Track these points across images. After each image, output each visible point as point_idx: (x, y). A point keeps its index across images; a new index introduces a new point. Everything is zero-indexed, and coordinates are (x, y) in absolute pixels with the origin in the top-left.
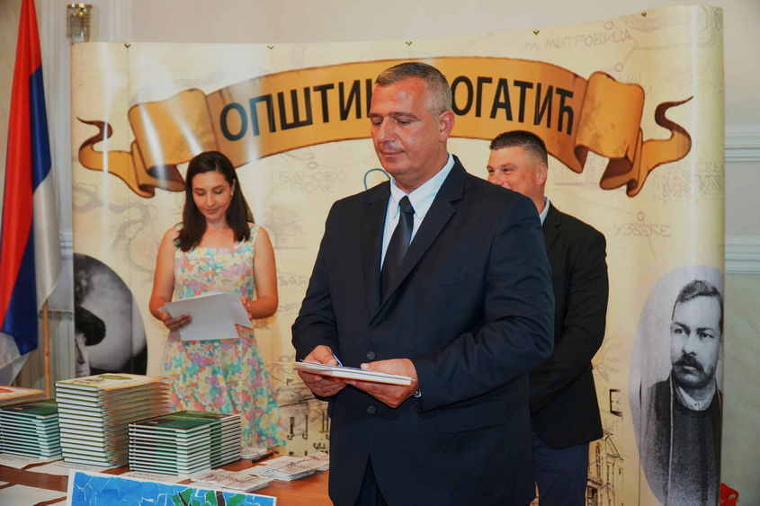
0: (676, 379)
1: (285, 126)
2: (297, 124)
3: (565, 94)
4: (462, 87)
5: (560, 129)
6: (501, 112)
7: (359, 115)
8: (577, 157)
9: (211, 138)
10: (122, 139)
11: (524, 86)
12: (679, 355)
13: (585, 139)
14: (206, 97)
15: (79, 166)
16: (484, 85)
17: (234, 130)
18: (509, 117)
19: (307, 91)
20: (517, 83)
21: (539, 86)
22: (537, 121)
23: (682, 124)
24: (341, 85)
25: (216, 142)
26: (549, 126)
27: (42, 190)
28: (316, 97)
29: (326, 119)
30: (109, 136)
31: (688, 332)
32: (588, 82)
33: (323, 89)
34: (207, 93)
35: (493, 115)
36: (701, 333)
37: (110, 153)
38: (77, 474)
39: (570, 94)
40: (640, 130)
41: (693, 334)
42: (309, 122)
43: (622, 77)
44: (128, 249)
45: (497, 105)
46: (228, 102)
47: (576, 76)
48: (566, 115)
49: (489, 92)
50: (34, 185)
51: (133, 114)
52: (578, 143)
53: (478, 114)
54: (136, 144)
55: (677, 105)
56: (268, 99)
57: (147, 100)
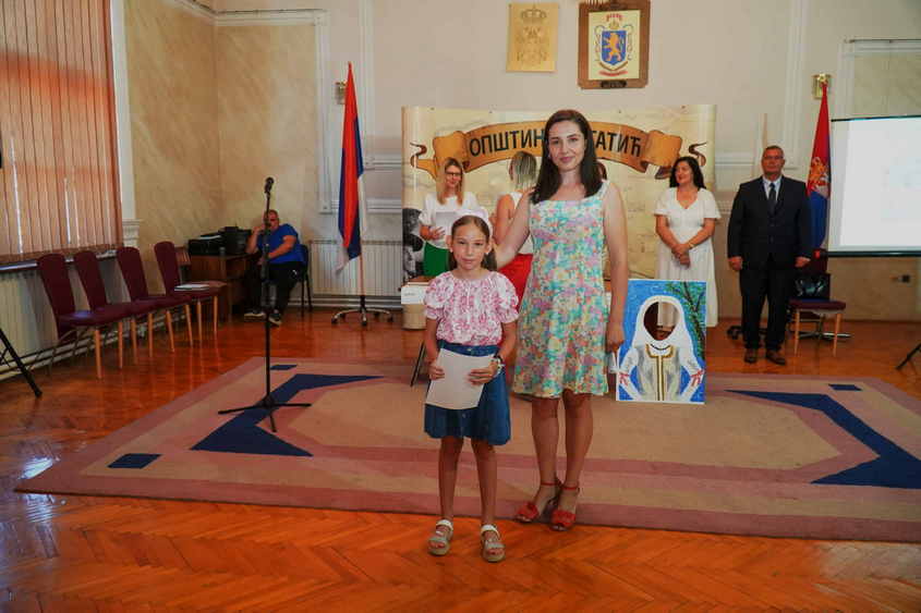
1: (496, 150)
2: (502, 149)
3: (635, 139)
5: (633, 153)
7: (530, 145)
8: (644, 166)
9: (465, 153)
10: (430, 154)
11: (613, 135)
13: (647, 158)
14: (464, 135)
15: (410, 166)
17: (475, 152)
18: (604, 148)
19: (507, 133)
20: (609, 134)
21: (621, 135)
22: (619, 149)
23: (700, 152)
24: (523, 131)
25: (468, 156)
26: (625, 151)
27: (360, 178)
28: (510, 137)
29: (515, 147)
30: (424, 150)
32: (648, 135)
33: (514, 133)
34: (464, 133)
37: (421, 160)
39: (639, 139)
42: (507, 148)
43: (669, 133)
46: (473, 137)
47: (642, 131)
48: (636, 148)
50: (358, 176)
51: (436, 141)
52: (644, 159)
54: (435, 156)
55: (697, 145)
56: (489, 137)
57: (440, 135)
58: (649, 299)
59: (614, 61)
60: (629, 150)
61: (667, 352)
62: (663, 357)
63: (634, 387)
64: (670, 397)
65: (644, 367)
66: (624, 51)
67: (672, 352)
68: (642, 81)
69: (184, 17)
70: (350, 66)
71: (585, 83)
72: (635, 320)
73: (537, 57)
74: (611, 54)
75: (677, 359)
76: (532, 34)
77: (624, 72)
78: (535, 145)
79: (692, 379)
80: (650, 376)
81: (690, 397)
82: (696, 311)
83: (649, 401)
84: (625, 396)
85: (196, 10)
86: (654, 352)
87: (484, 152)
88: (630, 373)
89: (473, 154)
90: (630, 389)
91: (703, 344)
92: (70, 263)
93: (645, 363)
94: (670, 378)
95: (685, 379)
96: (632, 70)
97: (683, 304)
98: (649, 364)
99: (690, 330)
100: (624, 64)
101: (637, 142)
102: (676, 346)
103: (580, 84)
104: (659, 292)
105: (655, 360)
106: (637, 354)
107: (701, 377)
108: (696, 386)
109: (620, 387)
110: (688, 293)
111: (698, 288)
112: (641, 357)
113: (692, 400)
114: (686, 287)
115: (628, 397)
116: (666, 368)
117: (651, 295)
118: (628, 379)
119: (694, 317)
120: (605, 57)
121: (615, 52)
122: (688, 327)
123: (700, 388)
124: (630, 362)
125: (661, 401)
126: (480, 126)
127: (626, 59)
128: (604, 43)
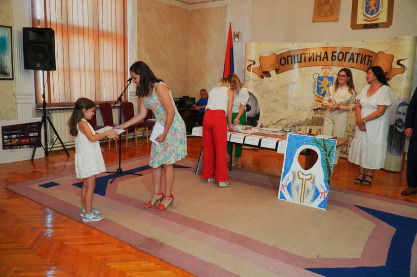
0: (396, 124)
2: (298, 62)
3: (370, 57)
4: (341, 54)
5: (368, 64)
6: (351, 61)
7: (313, 60)
9: (277, 65)
10: (257, 65)
11: (358, 54)
12: (397, 119)
14: (277, 55)
15: (247, 71)
16: (347, 54)
17: (283, 64)
18: (353, 62)
19: (301, 55)
20: (356, 54)
21: (362, 55)
22: (361, 63)
23: (404, 64)
24: (310, 53)
25: (279, 66)
26: (364, 64)
28: (303, 56)
29: (305, 61)
30: (254, 63)
31: (400, 114)
32: (377, 54)
33: (305, 54)
34: (277, 54)
35: (349, 61)
36: (404, 114)
37: (253, 68)
38: (289, 135)
39: (371, 57)
40: (392, 66)
41: (401, 114)
42: (301, 62)
43: (388, 53)
44: (257, 91)
45: (350, 59)
46: (282, 56)
47: (374, 52)
48: (370, 62)
49: (349, 56)
51: (261, 59)
53: (345, 61)
54: (260, 66)
55: (403, 60)
56: (291, 56)
57: (263, 56)
58: (302, 147)
59: (372, 13)
60: (366, 63)
61: (309, 177)
62: (306, 179)
63: (288, 193)
64: (307, 203)
65: (295, 183)
66: (379, 8)
67: (311, 178)
68: (388, 24)
69: (171, 7)
70: (230, 24)
71: (354, 26)
72: (293, 157)
73: (329, 13)
74: (370, 10)
75: (313, 182)
76: (327, 2)
77: (377, 19)
78: (316, 60)
79: (321, 195)
80: (298, 189)
81: (318, 204)
82: (329, 156)
83: (295, 202)
84: (283, 197)
85: (179, 4)
86: (301, 176)
87: (288, 64)
88: (287, 185)
89: (282, 65)
90: (286, 194)
91: (329, 176)
92: (98, 107)
93: (296, 181)
94: (308, 191)
95: (317, 193)
96: (382, 18)
97: (321, 151)
98: (298, 182)
99: (323, 167)
100: (378, 15)
101: (371, 58)
102: (314, 174)
103: (351, 27)
104: (308, 143)
105: (301, 180)
106: (292, 175)
107: (326, 195)
108: (322, 199)
109: (281, 192)
110: (325, 145)
111: (331, 143)
112: (294, 177)
113: (319, 206)
114: (324, 142)
115: (284, 198)
116: (307, 185)
117: (304, 144)
118: (286, 188)
119: (327, 160)
120: (367, 11)
121: (373, 8)
122: (322, 165)
123: (324, 200)
124: (288, 179)
125: (302, 204)
126: (286, 51)
127: (379, 12)
128: (367, 3)
